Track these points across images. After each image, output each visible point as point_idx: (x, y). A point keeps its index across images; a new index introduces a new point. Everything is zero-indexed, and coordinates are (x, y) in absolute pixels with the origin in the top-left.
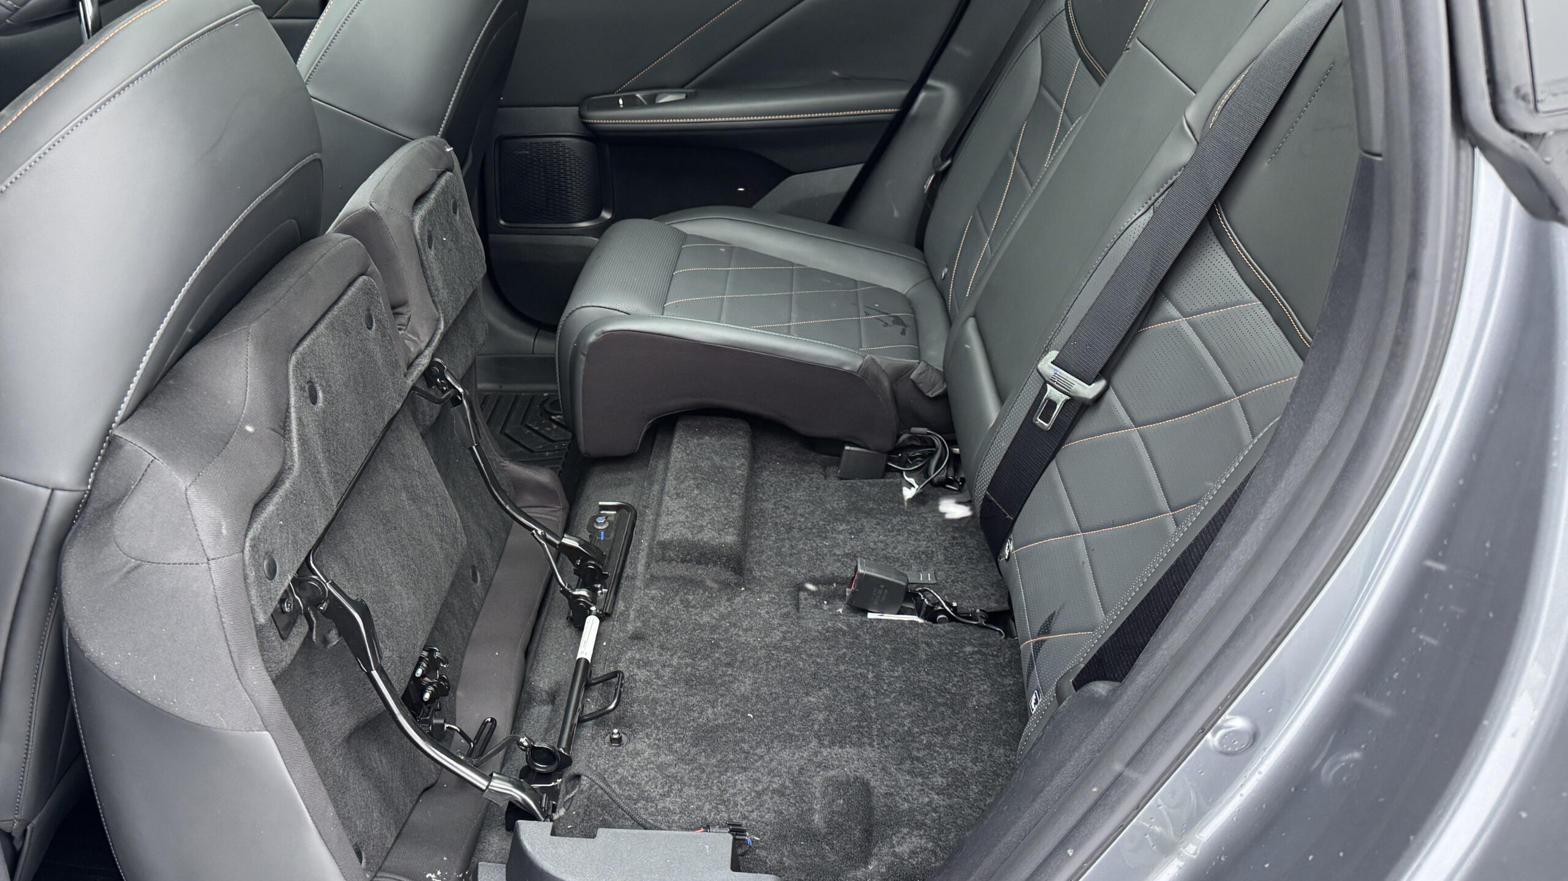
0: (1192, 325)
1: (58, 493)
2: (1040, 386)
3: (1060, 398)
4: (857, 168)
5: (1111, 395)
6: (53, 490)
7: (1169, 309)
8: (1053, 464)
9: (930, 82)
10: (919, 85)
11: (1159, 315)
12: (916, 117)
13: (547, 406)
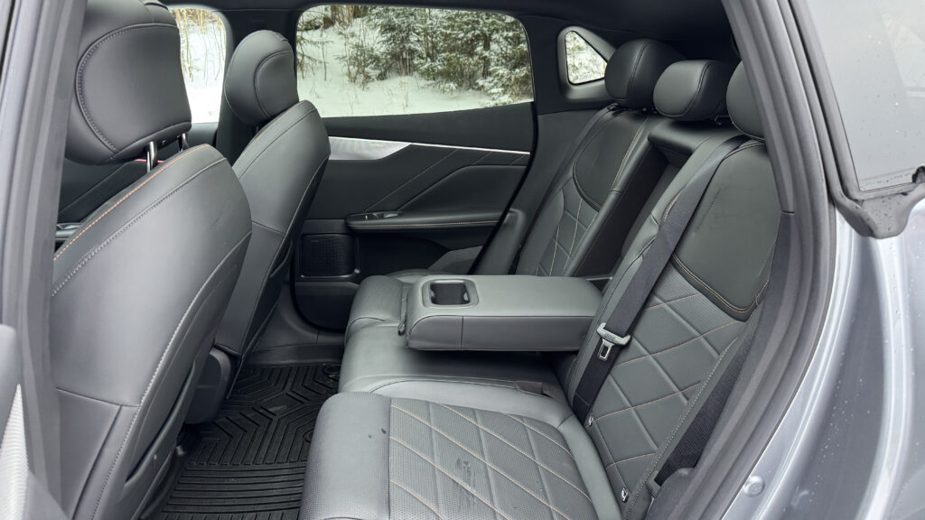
0: (670, 306)
1: (124, 408)
2: (597, 340)
3: (610, 345)
4: (481, 247)
5: (634, 341)
6: (121, 406)
7: (657, 299)
8: (610, 377)
9: (511, 209)
10: (506, 211)
11: (651, 303)
12: (506, 225)
13: (326, 370)
